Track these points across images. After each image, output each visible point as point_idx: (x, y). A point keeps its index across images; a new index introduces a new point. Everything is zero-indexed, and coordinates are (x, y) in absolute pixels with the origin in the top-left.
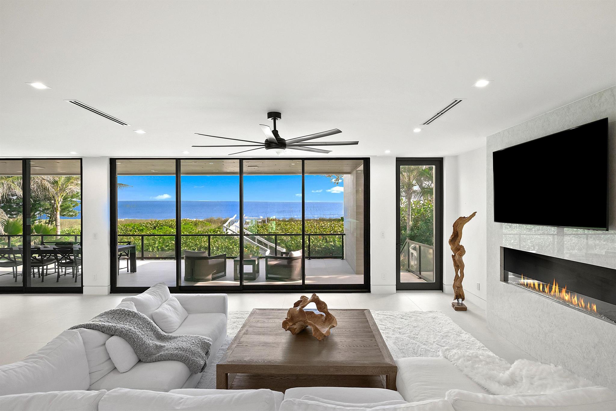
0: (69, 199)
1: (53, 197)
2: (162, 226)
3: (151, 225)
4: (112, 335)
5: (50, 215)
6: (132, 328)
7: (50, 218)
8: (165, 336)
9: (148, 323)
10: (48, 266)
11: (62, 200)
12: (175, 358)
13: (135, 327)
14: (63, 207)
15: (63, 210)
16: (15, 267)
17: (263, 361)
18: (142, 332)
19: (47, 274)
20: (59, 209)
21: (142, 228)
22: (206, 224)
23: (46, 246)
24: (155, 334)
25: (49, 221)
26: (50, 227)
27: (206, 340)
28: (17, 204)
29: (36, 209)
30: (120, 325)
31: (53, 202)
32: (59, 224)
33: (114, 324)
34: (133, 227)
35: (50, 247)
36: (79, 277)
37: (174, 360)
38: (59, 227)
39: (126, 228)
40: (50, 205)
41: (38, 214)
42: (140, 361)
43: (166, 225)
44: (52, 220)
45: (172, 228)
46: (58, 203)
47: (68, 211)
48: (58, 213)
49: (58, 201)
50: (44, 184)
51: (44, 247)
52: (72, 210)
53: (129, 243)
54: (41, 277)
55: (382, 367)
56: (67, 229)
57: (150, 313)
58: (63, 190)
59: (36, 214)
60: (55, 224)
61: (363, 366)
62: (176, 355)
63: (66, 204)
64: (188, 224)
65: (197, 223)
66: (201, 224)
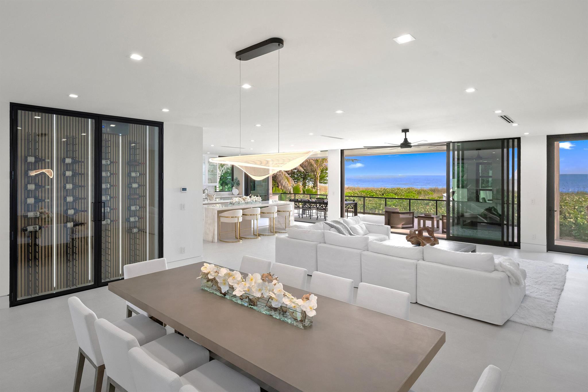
0: (324, 171)
1: (316, 170)
2: (388, 193)
3: (380, 192)
5: (313, 183)
6: (340, 227)
7: (314, 184)
10: (313, 210)
11: (320, 172)
14: (321, 177)
15: (321, 179)
16: (299, 210)
19: (312, 215)
20: (319, 178)
21: (372, 194)
22: (428, 193)
23: (312, 199)
25: (313, 187)
26: (314, 190)
28: (297, 175)
29: (306, 178)
30: (335, 225)
31: (315, 173)
32: (318, 189)
33: (333, 224)
34: (366, 193)
35: (314, 200)
38: (318, 191)
39: (361, 193)
40: (314, 175)
41: (307, 182)
43: (392, 193)
44: (315, 185)
45: (397, 195)
46: (318, 174)
47: (324, 179)
48: (318, 181)
49: (318, 172)
50: (311, 162)
51: (311, 200)
52: (326, 179)
53: (354, 201)
54: (310, 217)
56: (323, 193)
57: (350, 226)
58: (321, 165)
59: (306, 181)
60: (316, 189)
63: (323, 175)
64: (412, 192)
65: (420, 192)
66: (424, 192)
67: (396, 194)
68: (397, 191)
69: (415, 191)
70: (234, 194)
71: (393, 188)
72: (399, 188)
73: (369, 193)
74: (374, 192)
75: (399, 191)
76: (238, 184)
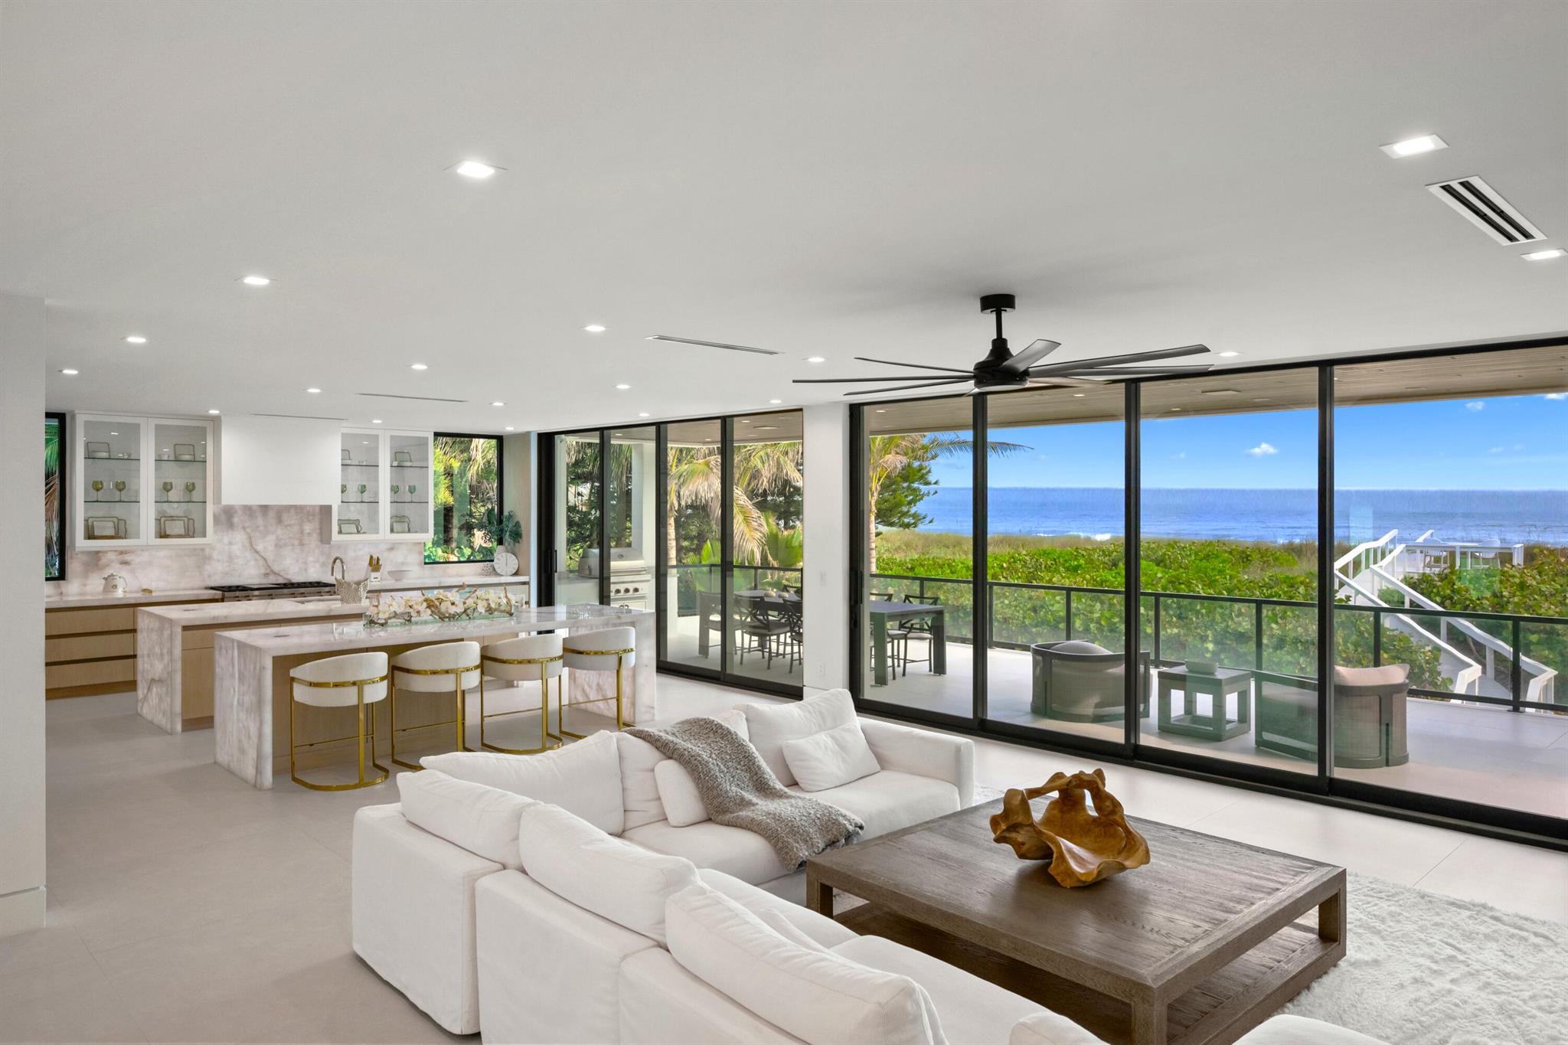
4: (670, 758)
8: (775, 789)
9: (747, 755)
12: (756, 828)
13: (713, 756)
17: (886, 880)
18: (722, 767)
21: (1076, 563)
24: (755, 780)
27: (841, 819)
34: (1055, 560)
36: (796, 666)
37: (755, 832)
39: (1037, 560)
42: (709, 820)
55: (1118, 977)
61: (1070, 958)
62: (759, 824)
64: (1217, 557)
65: (1248, 556)
66: (1262, 557)
67: (1162, 561)
68: (1165, 554)
69: (1230, 553)
70: (499, 571)
71: (1154, 543)
72: (1176, 543)
73: (1067, 557)
74: (1083, 555)
75: (1173, 553)
76: (517, 536)
